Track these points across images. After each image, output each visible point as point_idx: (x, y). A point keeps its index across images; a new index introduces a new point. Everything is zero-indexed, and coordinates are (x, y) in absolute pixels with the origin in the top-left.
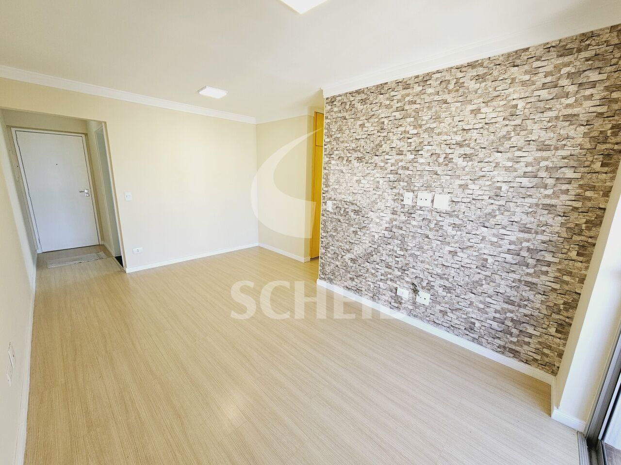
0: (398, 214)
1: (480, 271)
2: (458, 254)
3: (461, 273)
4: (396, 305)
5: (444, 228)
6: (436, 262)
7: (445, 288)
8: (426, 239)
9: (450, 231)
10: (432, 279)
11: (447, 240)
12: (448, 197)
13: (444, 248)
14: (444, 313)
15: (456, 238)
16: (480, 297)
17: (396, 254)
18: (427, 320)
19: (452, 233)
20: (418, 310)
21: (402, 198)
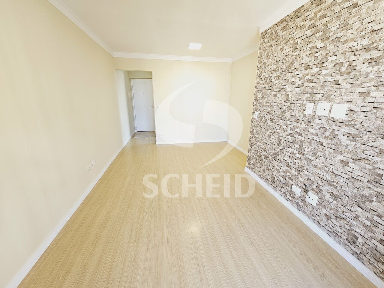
0: (300, 122)
1: (371, 186)
2: (350, 164)
3: (350, 184)
4: (291, 199)
5: (338, 137)
6: (327, 169)
7: (332, 194)
8: (321, 146)
9: (344, 140)
10: (321, 184)
11: (339, 149)
12: (346, 106)
13: (336, 156)
14: (329, 218)
15: (349, 148)
16: (368, 213)
17: (294, 156)
18: (313, 219)
19: (346, 143)
20: (307, 208)
21: (304, 108)
